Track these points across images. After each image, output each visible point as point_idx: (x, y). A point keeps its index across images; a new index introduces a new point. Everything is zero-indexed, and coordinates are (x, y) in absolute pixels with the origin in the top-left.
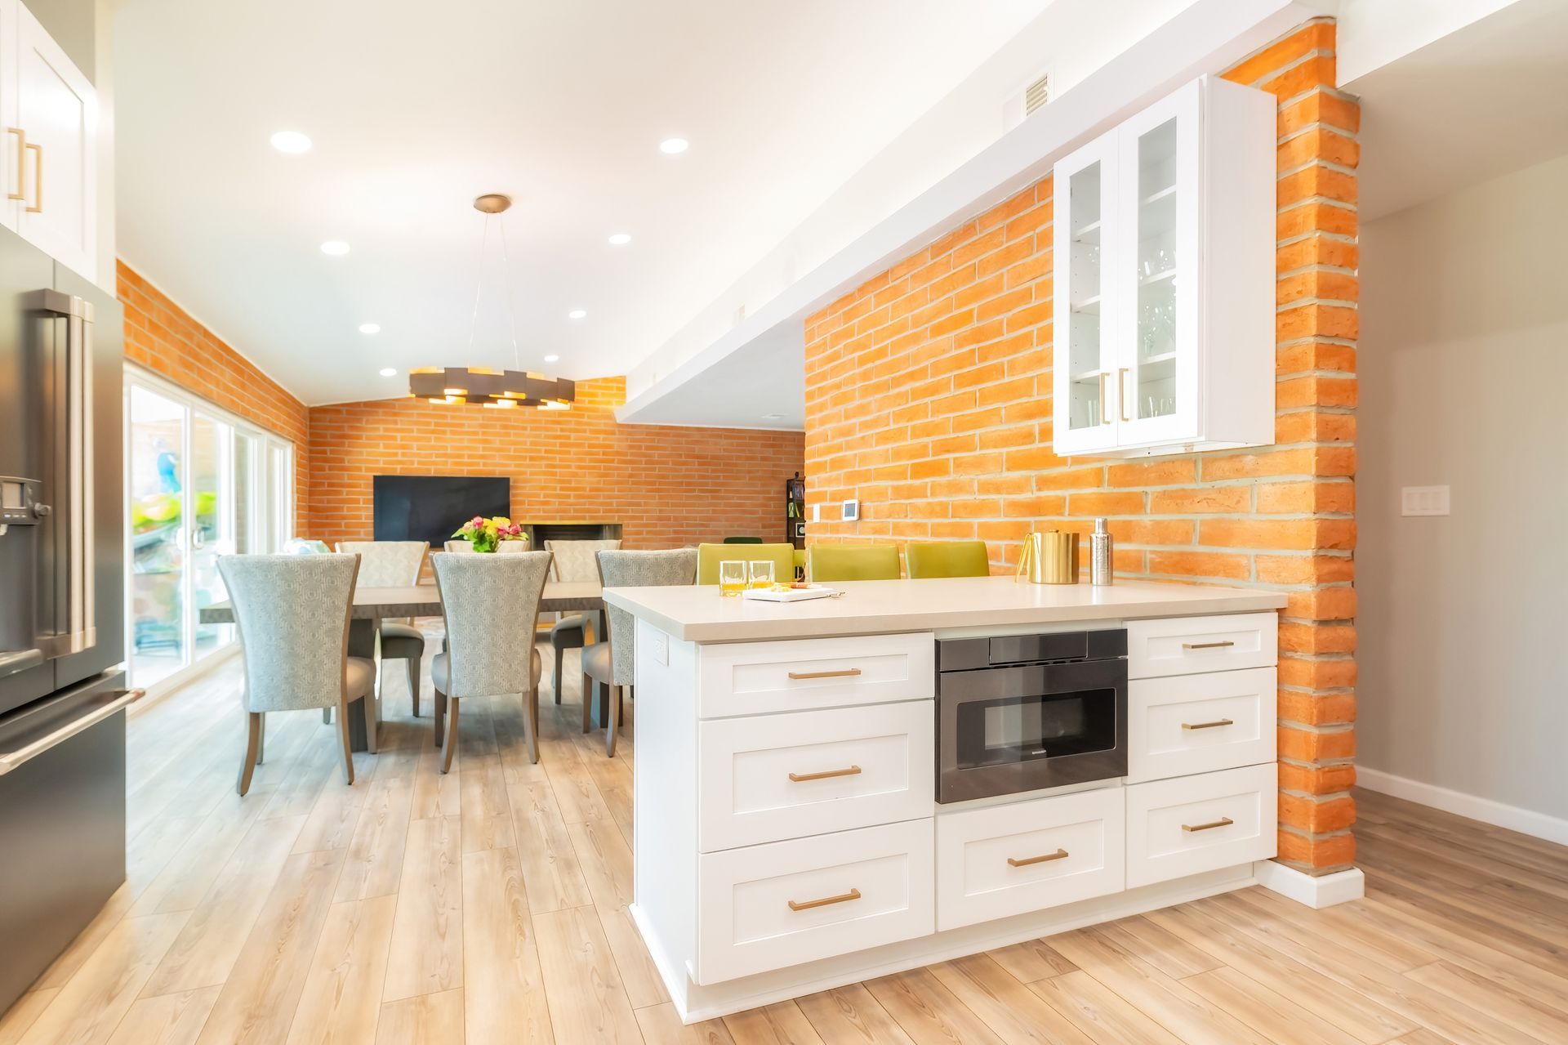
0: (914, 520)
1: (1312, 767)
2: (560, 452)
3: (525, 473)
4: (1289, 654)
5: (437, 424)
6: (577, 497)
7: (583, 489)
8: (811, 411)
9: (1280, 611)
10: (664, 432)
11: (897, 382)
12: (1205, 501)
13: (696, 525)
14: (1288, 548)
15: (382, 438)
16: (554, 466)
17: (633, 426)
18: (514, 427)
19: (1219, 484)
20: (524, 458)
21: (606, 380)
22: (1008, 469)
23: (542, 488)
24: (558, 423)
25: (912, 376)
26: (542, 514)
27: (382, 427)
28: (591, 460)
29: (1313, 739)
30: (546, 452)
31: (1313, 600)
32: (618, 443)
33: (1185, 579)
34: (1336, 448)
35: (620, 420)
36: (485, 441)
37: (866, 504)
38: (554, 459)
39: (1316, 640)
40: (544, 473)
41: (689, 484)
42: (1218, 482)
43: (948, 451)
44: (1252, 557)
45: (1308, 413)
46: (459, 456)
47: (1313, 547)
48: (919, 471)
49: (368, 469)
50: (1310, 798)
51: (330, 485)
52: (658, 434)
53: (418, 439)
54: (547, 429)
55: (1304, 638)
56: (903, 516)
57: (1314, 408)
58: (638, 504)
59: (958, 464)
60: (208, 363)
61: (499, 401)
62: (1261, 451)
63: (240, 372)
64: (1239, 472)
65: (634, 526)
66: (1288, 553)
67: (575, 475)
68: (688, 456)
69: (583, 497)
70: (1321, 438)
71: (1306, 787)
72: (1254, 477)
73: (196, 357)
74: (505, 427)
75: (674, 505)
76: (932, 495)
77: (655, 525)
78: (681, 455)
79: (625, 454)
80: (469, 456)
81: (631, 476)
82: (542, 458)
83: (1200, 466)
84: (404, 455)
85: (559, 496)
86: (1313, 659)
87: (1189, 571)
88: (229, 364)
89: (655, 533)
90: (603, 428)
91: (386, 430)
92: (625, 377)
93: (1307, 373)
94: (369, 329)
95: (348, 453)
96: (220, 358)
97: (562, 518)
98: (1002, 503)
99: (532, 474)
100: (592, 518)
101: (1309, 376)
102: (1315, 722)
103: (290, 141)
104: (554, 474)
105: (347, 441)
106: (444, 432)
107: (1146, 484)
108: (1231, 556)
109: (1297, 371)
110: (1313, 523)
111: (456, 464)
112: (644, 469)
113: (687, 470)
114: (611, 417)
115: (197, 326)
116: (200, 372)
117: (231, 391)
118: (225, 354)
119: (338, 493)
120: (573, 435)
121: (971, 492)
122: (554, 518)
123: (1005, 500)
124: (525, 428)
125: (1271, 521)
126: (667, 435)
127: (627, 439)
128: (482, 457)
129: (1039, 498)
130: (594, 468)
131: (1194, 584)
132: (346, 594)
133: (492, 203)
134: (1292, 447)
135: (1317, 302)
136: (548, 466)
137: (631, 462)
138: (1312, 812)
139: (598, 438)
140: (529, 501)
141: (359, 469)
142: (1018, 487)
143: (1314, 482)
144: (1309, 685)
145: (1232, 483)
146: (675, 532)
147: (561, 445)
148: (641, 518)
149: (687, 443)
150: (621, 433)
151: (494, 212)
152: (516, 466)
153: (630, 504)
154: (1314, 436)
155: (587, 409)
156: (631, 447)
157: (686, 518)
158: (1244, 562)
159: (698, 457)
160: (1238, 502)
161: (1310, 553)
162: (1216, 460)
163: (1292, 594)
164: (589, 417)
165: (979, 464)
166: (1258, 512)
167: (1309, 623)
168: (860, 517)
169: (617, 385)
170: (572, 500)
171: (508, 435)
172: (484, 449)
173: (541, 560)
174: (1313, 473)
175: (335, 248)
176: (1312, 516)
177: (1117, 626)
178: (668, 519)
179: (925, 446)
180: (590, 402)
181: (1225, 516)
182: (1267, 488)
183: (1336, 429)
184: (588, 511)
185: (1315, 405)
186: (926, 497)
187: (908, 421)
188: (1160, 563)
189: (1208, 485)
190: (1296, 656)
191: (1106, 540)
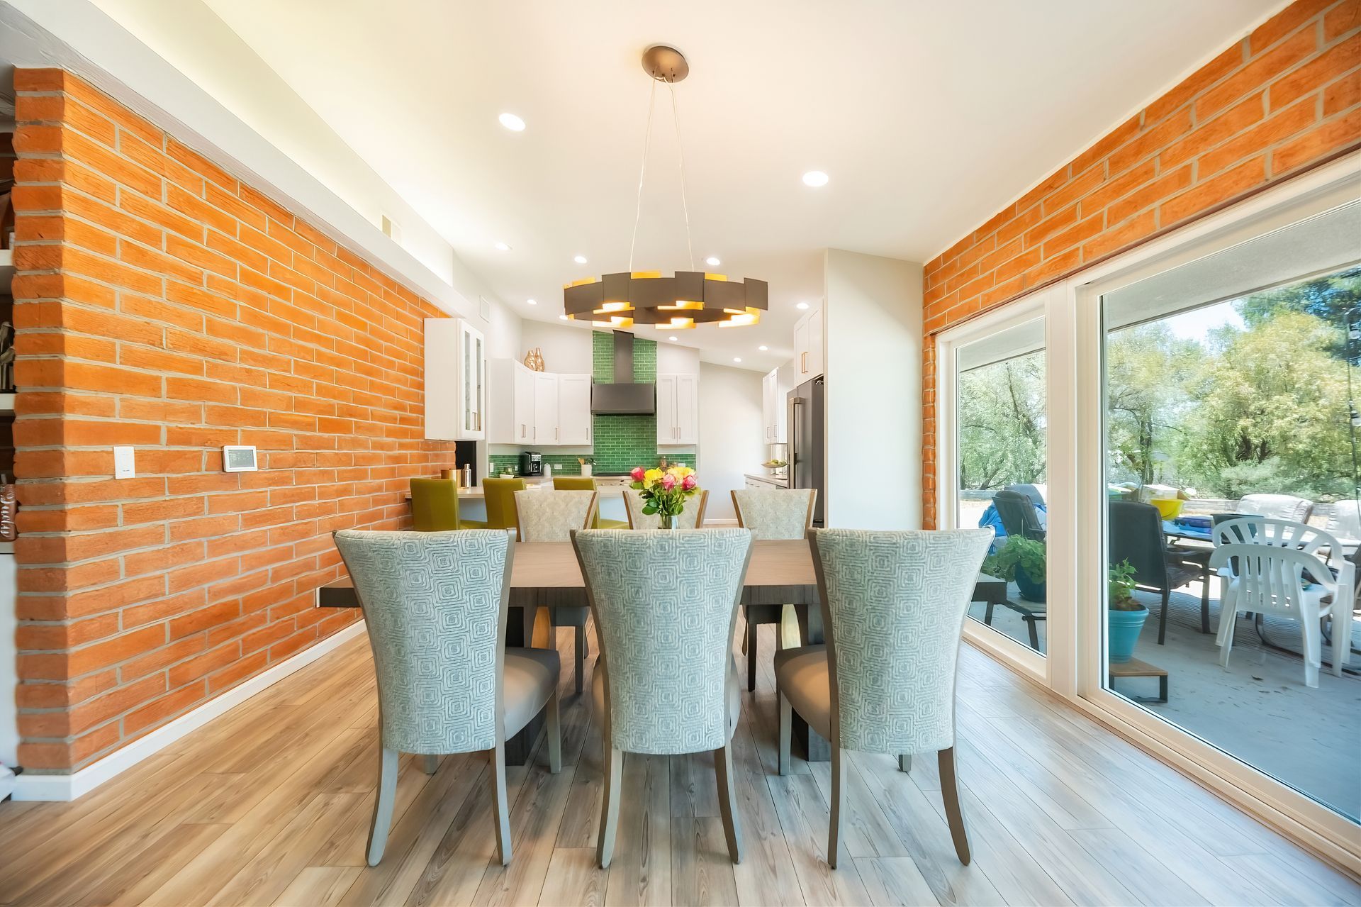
22: (387, 436)
25: (318, 339)
43: (351, 416)
48: (326, 426)
59: (359, 427)
76: (338, 447)
121: (367, 448)
165: (371, 430)
179: (332, 406)
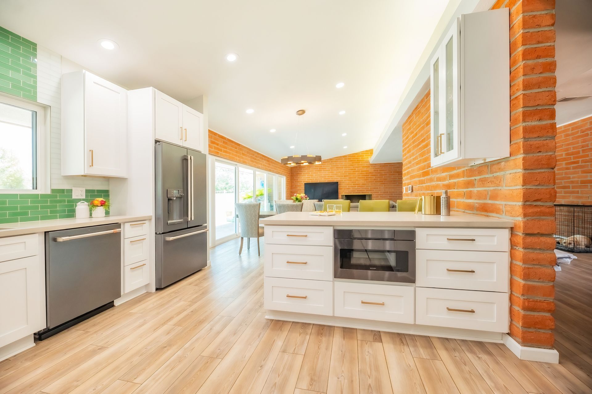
0: (423, 192)
1: (522, 298)
2: (353, 174)
3: (343, 180)
4: (515, 247)
5: (320, 169)
6: (357, 187)
7: (360, 184)
8: (404, 156)
9: (512, 229)
10: (386, 165)
11: (419, 144)
12: (490, 182)
13: (397, 194)
14: (514, 201)
15: (307, 173)
16: (351, 178)
17: (375, 164)
18: (340, 168)
19: (495, 175)
20: (342, 176)
21: (367, 151)
23: (348, 184)
24: (352, 165)
26: (347, 192)
27: (306, 170)
28: (362, 176)
29: (521, 285)
30: (349, 174)
31: (522, 224)
32: (371, 170)
33: (485, 214)
34: (538, 156)
35: (371, 163)
36: (332, 172)
37: (414, 186)
38: (351, 176)
39: (523, 242)
40: (348, 180)
41: (394, 181)
42: (494, 174)
44: (504, 205)
45: (520, 142)
46: (325, 177)
47: (522, 201)
48: (424, 174)
49: (304, 182)
50: (521, 311)
51: (295, 186)
52: (384, 166)
53: (315, 173)
54: (349, 167)
55: (519, 241)
56: (421, 190)
57: (522, 139)
58: (378, 188)
59: (432, 171)
60: (259, 160)
61: (304, 163)
62: (505, 159)
63: (268, 161)
64: (500, 170)
65: (376, 195)
66: (514, 203)
67: (357, 180)
68: (394, 172)
69: (359, 186)
70: (525, 152)
71: (519, 306)
72: (504, 171)
73: (255, 159)
74: (337, 168)
75: (389, 188)
76: (427, 183)
77: (383, 195)
78: (392, 172)
79: (373, 173)
80: (328, 177)
81: (375, 180)
82: (347, 176)
83: (489, 167)
84: (312, 177)
85: (352, 186)
86: (522, 250)
87: (486, 211)
88: (265, 160)
89: (383, 197)
90: (366, 165)
91: (308, 171)
92: (373, 149)
93: (520, 124)
94: (292, 147)
95: (299, 178)
96: (262, 159)
97: (353, 193)
98: (441, 184)
99: (345, 180)
100: (362, 193)
101: (521, 126)
102: (522, 278)
103: (250, 111)
104: (351, 180)
105: (299, 175)
106: (321, 171)
107: (475, 176)
108: (498, 205)
109: (517, 124)
110: (522, 190)
111: (325, 179)
112: (379, 177)
113: (394, 177)
114: (368, 162)
115: (256, 152)
116: (256, 162)
117: (265, 166)
118: (264, 157)
119: (297, 188)
120: (356, 169)
121: (435, 181)
122: (351, 193)
123: (442, 184)
124: (343, 168)
125: (509, 190)
126: (387, 166)
127: (373, 168)
128: (331, 176)
129: (449, 182)
130: (363, 178)
131: (488, 216)
132: (258, 212)
133: (300, 112)
134: (516, 158)
135: (524, 92)
136: (349, 178)
137: (374, 175)
138: (521, 317)
139: (364, 169)
140: (344, 188)
141: (301, 182)
142: (444, 179)
143: (523, 172)
144: (521, 261)
145: (498, 174)
146: (390, 197)
147: (353, 172)
148: (378, 192)
149: (394, 168)
150: (371, 166)
151: (301, 115)
152: (340, 178)
153: (374, 188)
154: (522, 152)
155: (361, 161)
156: (375, 171)
157: (393, 192)
158: (501, 207)
159: (398, 172)
160: (500, 182)
161: (520, 204)
162: (494, 165)
163: (515, 221)
164: (361, 163)
166: (506, 186)
167: (520, 234)
168: (412, 191)
169: (371, 152)
170: (356, 188)
171: (338, 170)
172: (332, 174)
173: (300, 205)
174: (522, 168)
175: (273, 131)
176: (521, 187)
177: (413, 229)
178: (388, 192)
179: (425, 165)
180: (361, 158)
181: (497, 188)
182: (508, 175)
183: (538, 147)
184: (361, 191)
185: (522, 138)
186: (425, 184)
187: (422, 157)
188: (479, 207)
189: (491, 175)
190: (517, 248)
191: (446, 199)
